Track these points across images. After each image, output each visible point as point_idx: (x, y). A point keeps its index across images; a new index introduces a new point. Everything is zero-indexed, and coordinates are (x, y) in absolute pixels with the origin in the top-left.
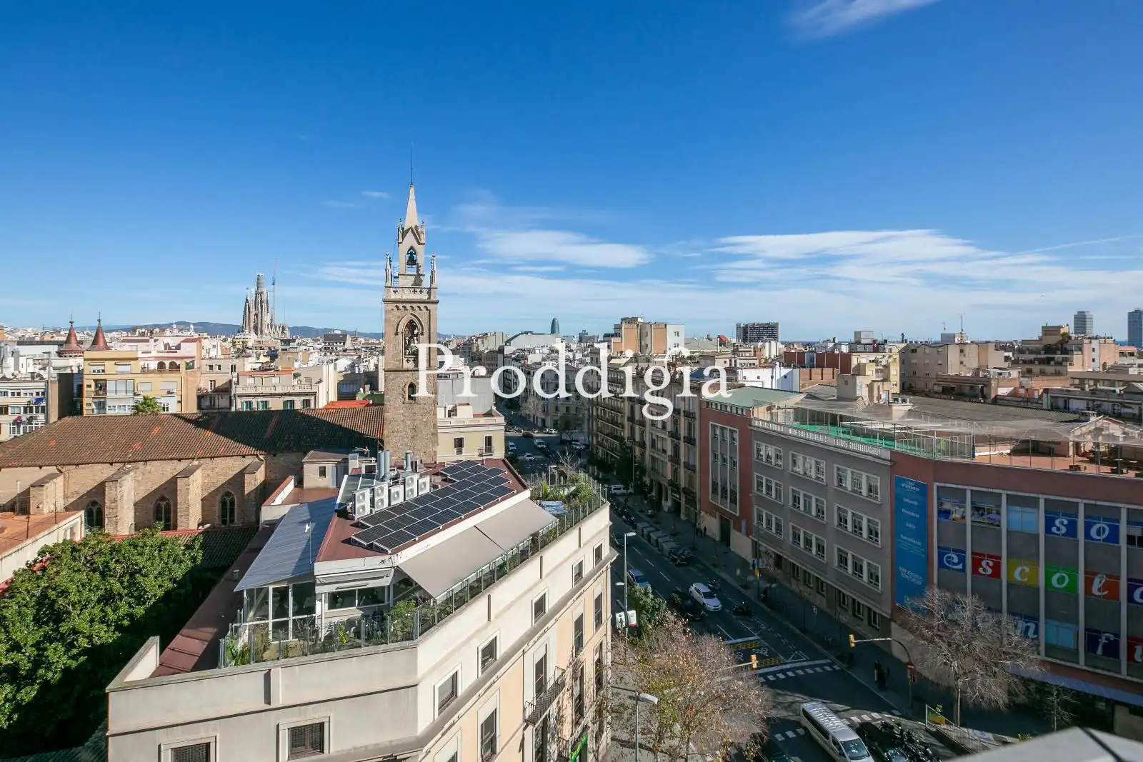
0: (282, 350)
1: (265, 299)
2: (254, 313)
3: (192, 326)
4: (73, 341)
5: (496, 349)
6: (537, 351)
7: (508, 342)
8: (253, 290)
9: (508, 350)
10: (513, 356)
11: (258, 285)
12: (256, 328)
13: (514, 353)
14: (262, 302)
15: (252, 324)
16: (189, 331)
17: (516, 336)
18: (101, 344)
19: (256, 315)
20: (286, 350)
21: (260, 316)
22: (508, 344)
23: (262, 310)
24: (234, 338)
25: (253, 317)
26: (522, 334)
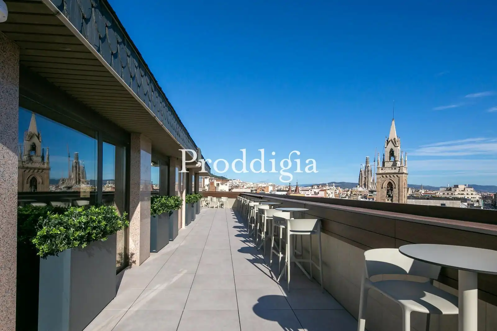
1: (370, 169)
2: (364, 177)
3: (334, 184)
4: (290, 190)
8: (364, 165)
11: (367, 162)
12: (365, 184)
14: (368, 171)
15: (363, 183)
18: (297, 192)
19: (365, 178)
21: (367, 178)
23: (368, 175)
24: (352, 190)
25: (363, 179)
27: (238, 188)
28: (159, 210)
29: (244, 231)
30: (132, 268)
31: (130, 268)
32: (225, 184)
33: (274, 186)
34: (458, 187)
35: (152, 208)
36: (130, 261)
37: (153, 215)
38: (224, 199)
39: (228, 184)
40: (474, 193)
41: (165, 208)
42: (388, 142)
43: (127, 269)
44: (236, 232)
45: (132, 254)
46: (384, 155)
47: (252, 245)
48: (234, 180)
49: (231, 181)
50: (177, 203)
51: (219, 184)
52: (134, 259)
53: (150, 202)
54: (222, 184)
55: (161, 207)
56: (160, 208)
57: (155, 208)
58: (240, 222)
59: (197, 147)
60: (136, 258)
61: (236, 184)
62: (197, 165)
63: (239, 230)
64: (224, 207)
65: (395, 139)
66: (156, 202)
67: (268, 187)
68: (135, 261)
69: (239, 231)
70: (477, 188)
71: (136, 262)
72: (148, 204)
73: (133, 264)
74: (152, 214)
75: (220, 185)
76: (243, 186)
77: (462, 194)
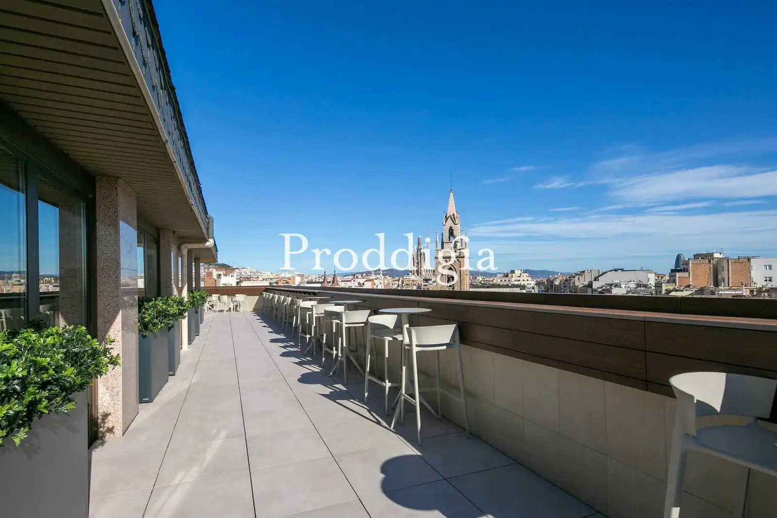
0: (424, 285)
4: (326, 282)
5: (586, 283)
6: (623, 286)
7: (596, 279)
9: (596, 285)
10: (599, 290)
11: (419, 244)
12: (418, 272)
13: (602, 287)
14: (421, 255)
16: (380, 275)
17: (606, 273)
18: (336, 283)
19: (417, 263)
20: (426, 285)
21: (420, 263)
22: (597, 280)
24: (403, 278)
26: (610, 271)
27: (250, 280)
28: (154, 324)
29: (291, 346)
30: (106, 445)
31: (103, 443)
32: (231, 275)
33: (302, 276)
34: (514, 273)
35: (141, 320)
36: (101, 429)
37: (141, 333)
38: (240, 297)
39: (235, 275)
40: (530, 279)
41: (163, 320)
42: (447, 219)
43: (96, 447)
44: (279, 349)
45: (106, 415)
46: (442, 235)
47: (316, 369)
48: (242, 268)
49: (237, 271)
50: (182, 308)
51: (220, 275)
52: (109, 424)
53: (137, 310)
54: (225, 275)
55: (157, 318)
56: (155, 321)
57: (146, 319)
58: (278, 333)
59: (208, 214)
60: (115, 421)
61: (246, 275)
62: (207, 244)
63: (282, 345)
64: (241, 309)
65: (454, 215)
66: (146, 309)
67: (294, 278)
68: (113, 427)
69: (285, 347)
70: (532, 273)
71: (114, 430)
72: (134, 313)
73: (108, 435)
74: (140, 331)
75: (222, 276)
76: (256, 277)
77: (519, 281)
